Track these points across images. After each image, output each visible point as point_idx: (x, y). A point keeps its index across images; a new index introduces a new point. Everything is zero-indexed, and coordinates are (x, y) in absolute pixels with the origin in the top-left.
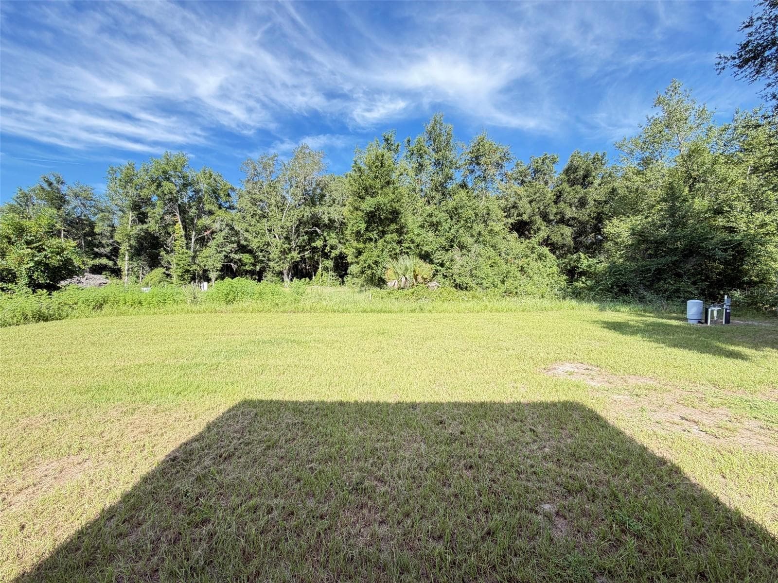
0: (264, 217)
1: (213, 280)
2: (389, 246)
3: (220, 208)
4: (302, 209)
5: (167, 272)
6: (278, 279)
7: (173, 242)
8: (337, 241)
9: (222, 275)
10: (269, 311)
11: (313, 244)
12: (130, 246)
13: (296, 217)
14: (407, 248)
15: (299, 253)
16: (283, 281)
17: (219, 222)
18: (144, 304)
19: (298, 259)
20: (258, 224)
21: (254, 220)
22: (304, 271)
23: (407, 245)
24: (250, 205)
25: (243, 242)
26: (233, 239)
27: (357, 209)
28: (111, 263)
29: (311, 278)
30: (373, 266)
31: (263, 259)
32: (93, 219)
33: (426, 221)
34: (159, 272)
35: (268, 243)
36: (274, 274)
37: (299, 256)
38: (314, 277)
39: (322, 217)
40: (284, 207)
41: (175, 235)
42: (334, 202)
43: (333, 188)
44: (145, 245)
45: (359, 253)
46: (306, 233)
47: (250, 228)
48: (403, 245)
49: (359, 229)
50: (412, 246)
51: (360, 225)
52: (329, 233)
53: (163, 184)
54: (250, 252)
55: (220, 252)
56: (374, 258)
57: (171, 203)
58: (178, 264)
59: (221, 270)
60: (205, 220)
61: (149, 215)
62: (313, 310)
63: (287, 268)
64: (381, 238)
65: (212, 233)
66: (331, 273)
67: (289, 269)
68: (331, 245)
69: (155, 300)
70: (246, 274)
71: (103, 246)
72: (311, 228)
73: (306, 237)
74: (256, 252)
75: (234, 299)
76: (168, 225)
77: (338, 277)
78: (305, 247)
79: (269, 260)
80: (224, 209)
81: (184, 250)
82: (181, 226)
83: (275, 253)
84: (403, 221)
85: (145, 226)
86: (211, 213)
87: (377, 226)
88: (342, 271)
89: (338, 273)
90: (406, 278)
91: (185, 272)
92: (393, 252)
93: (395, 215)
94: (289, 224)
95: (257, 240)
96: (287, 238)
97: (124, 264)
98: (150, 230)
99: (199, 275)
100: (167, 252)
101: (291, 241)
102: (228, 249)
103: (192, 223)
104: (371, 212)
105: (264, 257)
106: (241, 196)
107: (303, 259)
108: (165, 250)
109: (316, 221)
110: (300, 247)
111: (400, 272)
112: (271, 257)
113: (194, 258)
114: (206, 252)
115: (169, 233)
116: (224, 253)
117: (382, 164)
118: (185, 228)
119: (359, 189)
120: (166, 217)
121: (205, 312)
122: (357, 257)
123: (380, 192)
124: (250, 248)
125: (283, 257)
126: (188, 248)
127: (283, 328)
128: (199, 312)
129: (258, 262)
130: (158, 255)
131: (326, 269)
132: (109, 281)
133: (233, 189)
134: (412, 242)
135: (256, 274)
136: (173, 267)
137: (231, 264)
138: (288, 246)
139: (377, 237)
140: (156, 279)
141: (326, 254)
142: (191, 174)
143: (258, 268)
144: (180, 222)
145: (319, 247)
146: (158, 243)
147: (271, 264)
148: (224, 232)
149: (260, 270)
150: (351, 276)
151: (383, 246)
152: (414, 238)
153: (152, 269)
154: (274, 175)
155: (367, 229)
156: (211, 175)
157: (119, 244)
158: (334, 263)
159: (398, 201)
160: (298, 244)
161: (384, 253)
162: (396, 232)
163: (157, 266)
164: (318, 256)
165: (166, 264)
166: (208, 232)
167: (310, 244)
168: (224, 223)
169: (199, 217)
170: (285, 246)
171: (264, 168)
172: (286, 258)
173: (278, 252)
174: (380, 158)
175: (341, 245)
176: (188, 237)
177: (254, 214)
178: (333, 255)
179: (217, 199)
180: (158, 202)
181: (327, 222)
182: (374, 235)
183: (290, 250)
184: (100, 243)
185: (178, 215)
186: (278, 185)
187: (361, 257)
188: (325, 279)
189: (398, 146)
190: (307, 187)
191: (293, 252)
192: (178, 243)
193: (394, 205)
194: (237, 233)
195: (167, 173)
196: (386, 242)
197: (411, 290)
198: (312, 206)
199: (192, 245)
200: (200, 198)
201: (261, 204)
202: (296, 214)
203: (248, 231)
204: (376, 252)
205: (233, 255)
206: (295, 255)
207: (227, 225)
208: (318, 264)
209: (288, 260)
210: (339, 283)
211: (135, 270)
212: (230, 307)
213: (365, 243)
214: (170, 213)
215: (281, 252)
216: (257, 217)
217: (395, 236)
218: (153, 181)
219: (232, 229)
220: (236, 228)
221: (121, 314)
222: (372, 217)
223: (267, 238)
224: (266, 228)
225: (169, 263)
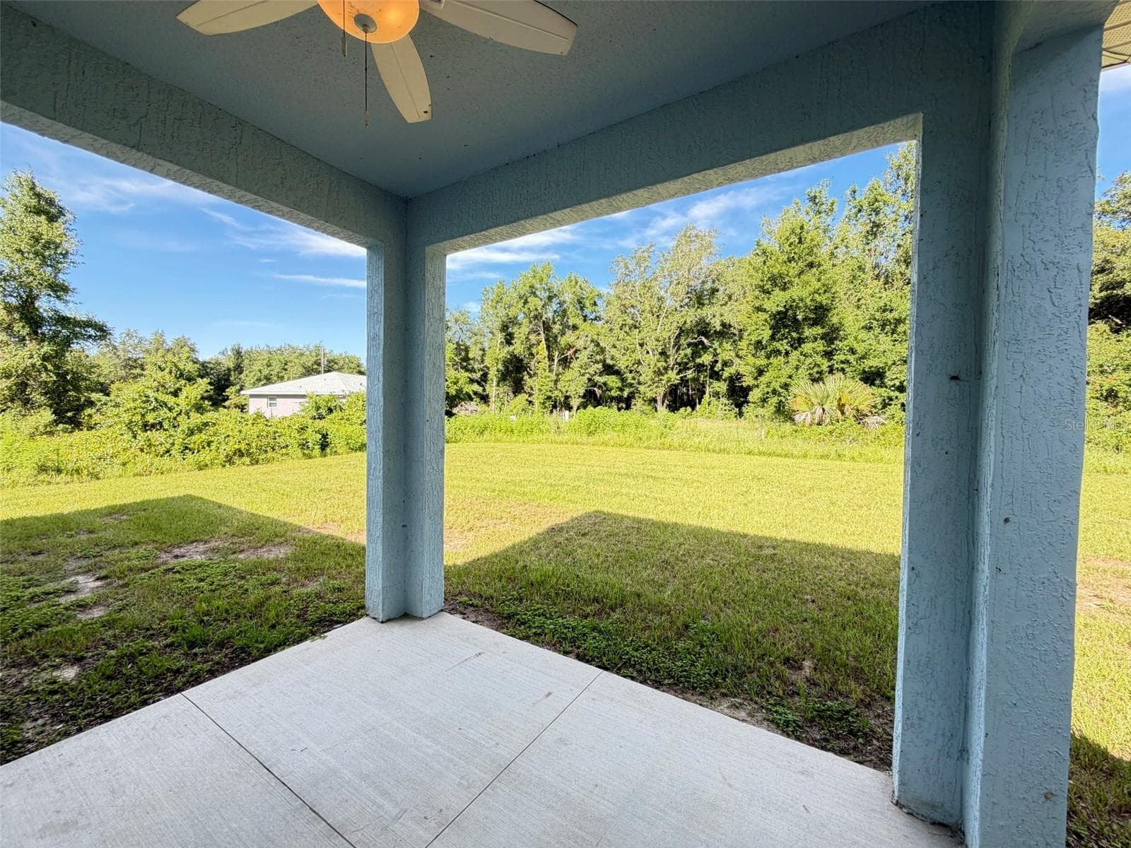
0: (636, 328)
1: (575, 408)
2: (809, 360)
3: (585, 320)
4: (684, 313)
5: (529, 399)
6: (650, 408)
7: (536, 364)
8: (734, 355)
9: (584, 402)
10: (631, 446)
11: (698, 361)
12: (497, 371)
13: (675, 324)
14: (842, 362)
15: (678, 374)
16: (656, 411)
17: (584, 338)
18: (515, 432)
19: (677, 382)
20: (628, 337)
21: (622, 332)
22: (685, 397)
23: (842, 357)
24: (619, 313)
25: (609, 362)
26: (598, 358)
27: (759, 309)
28: (480, 389)
29: (693, 408)
30: (781, 390)
31: (633, 381)
32: (468, 344)
33: (875, 319)
34: (522, 397)
35: (639, 361)
36: (645, 401)
37: (678, 377)
38: (698, 406)
39: (712, 322)
40: (661, 312)
41: (538, 356)
42: (730, 298)
43: (729, 279)
44: (511, 368)
45: (761, 372)
46: (689, 345)
47: (618, 343)
48: (835, 357)
49: (760, 338)
50: (851, 358)
51: (762, 332)
52: (721, 344)
53: (529, 300)
54: (617, 373)
55: (583, 375)
56: (783, 380)
57: (536, 321)
58: (540, 390)
59: (584, 397)
60: (569, 337)
61: (515, 336)
62: (682, 447)
63: (662, 394)
64: (796, 349)
65: (576, 352)
66: (724, 400)
67: (665, 396)
68: (723, 361)
69: (524, 428)
70: (611, 402)
71: (475, 372)
72: (696, 339)
73: (689, 351)
74: (625, 373)
75: (595, 431)
76: (531, 346)
77: (733, 406)
78: (687, 364)
79: (639, 383)
80: (590, 322)
81: (547, 373)
82: (545, 346)
83: (647, 374)
84: (835, 320)
85: (511, 348)
86: (575, 328)
87: (788, 332)
88: (740, 397)
89: (734, 400)
90: (824, 410)
91: (546, 399)
92: (816, 369)
93: (820, 314)
94: (666, 335)
95: (625, 358)
96: (663, 353)
97: (492, 389)
98: (516, 352)
99: (560, 403)
100: (531, 376)
101: (668, 357)
102: (591, 370)
103: (556, 342)
104: (779, 313)
105: (634, 379)
106: (609, 303)
107: (684, 381)
108: (528, 372)
109: (703, 329)
110: (679, 364)
111: (815, 401)
112: (641, 379)
113: (556, 382)
114: (569, 374)
115: (532, 354)
116: (588, 376)
117: (800, 239)
118: (548, 347)
119: (762, 281)
120: (530, 337)
121: (567, 443)
122: (756, 379)
123: (796, 280)
124: (616, 368)
125: (657, 379)
126: (551, 371)
127: (643, 464)
128: (562, 443)
129: (626, 386)
130: (522, 379)
131: (716, 395)
132: (479, 409)
133: (599, 296)
134: (853, 351)
135: (623, 402)
136: (536, 392)
137: (595, 389)
138: (664, 364)
139: (789, 348)
140: (520, 407)
141: (717, 373)
142: (556, 285)
143: (625, 394)
144: (544, 342)
145: (706, 363)
146: (522, 366)
147: (642, 388)
148: (588, 349)
149: (628, 396)
150: (753, 405)
151: (799, 361)
152: (856, 346)
153: (516, 396)
154: (650, 271)
155: (773, 338)
156: (577, 283)
157: (488, 368)
158: (728, 385)
159: (825, 292)
160: (678, 360)
161: (800, 372)
162: (822, 338)
163: (520, 393)
164: (705, 377)
165: (529, 390)
166: (572, 351)
167: (694, 360)
168: (589, 339)
169: (563, 334)
170: (659, 365)
171: (638, 264)
172: (661, 380)
173: (651, 374)
174: (798, 231)
175: (738, 360)
176: (551, 358)
177: (623, 325)
178: (726, 375)
179: (582, 309)
180: (524, 321)
181: (718, 328)
182: (783, 346)
183: (666, 369)
184: (473, 368)
185: (542, 333)
186: (653, 283)
187: (761, 379)
188: (714, 409)
189: (832, 204)
190: (692, 283)
191: (670, 372)
192: (541, 366)
193: (818, 298)
194: (603, 351)
195: (533, 287)
196: (804, 355)
197: (830, 428)
198: (698, 307)
199: (555, 367)
200: (565, 311)
201: (632, 310)
202: (677, 320)
203: (615, 347)
204: (788, 370)
205: (597, 378)
206: (673, 377)
207: (592, 341)
208: (705, 387)
209: (663, 382)
210: (734, 415)
211: (501, 396)
212: (591, 440)
213: (768, 357)
214: (534, 332)
215: (655, 372)
216: (627, 329)
217: (820, 346)
218: (521, 298)
219: (598, 345)
220: (602, 344)
221: (498, 441)
222: (781, 319)
223: (638, 355)
224: (637, 341)
225: (532, 388)
